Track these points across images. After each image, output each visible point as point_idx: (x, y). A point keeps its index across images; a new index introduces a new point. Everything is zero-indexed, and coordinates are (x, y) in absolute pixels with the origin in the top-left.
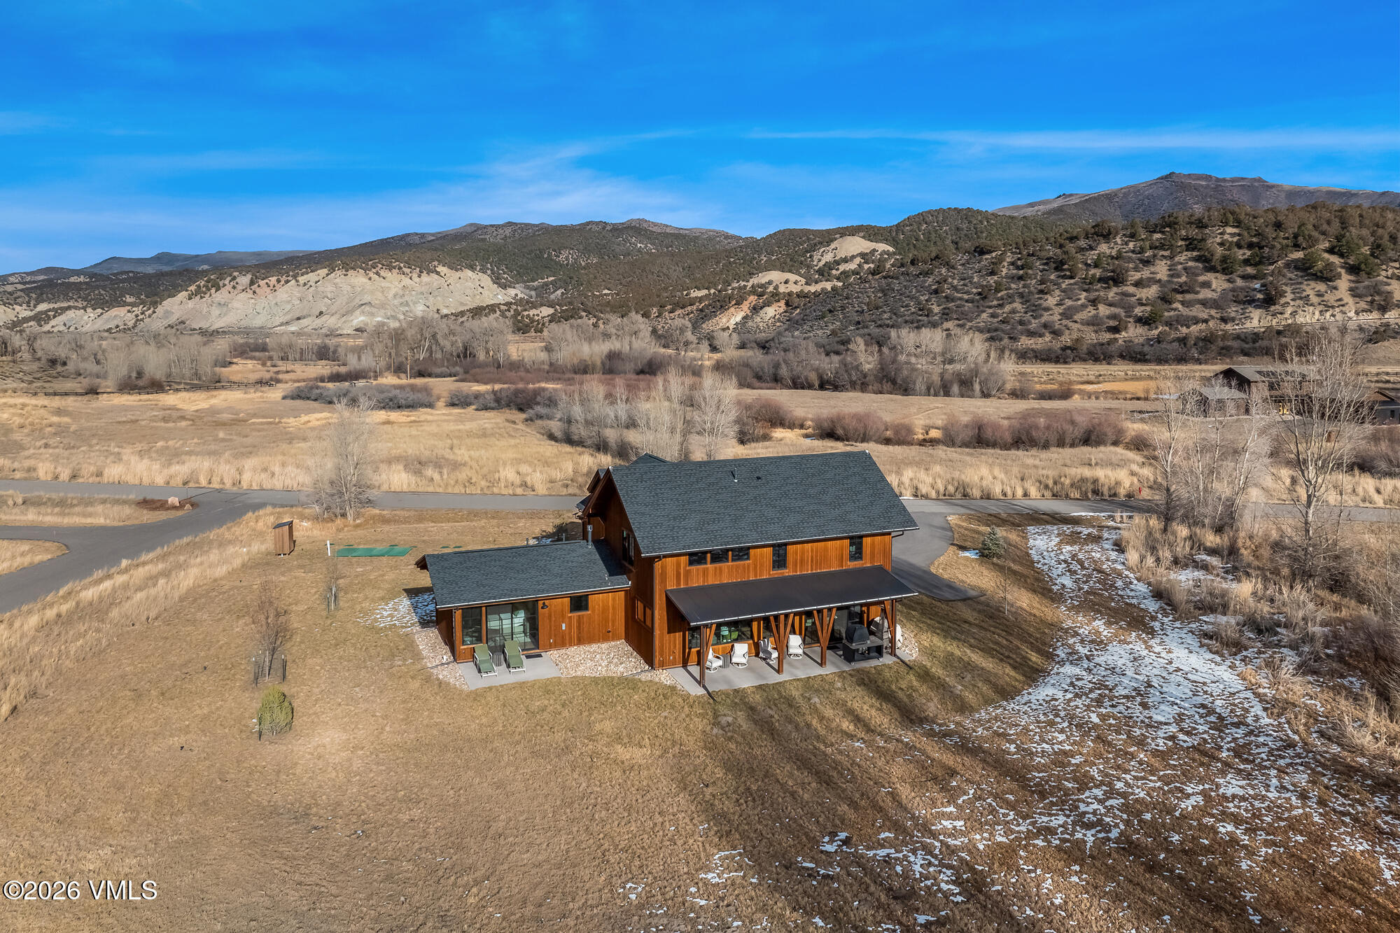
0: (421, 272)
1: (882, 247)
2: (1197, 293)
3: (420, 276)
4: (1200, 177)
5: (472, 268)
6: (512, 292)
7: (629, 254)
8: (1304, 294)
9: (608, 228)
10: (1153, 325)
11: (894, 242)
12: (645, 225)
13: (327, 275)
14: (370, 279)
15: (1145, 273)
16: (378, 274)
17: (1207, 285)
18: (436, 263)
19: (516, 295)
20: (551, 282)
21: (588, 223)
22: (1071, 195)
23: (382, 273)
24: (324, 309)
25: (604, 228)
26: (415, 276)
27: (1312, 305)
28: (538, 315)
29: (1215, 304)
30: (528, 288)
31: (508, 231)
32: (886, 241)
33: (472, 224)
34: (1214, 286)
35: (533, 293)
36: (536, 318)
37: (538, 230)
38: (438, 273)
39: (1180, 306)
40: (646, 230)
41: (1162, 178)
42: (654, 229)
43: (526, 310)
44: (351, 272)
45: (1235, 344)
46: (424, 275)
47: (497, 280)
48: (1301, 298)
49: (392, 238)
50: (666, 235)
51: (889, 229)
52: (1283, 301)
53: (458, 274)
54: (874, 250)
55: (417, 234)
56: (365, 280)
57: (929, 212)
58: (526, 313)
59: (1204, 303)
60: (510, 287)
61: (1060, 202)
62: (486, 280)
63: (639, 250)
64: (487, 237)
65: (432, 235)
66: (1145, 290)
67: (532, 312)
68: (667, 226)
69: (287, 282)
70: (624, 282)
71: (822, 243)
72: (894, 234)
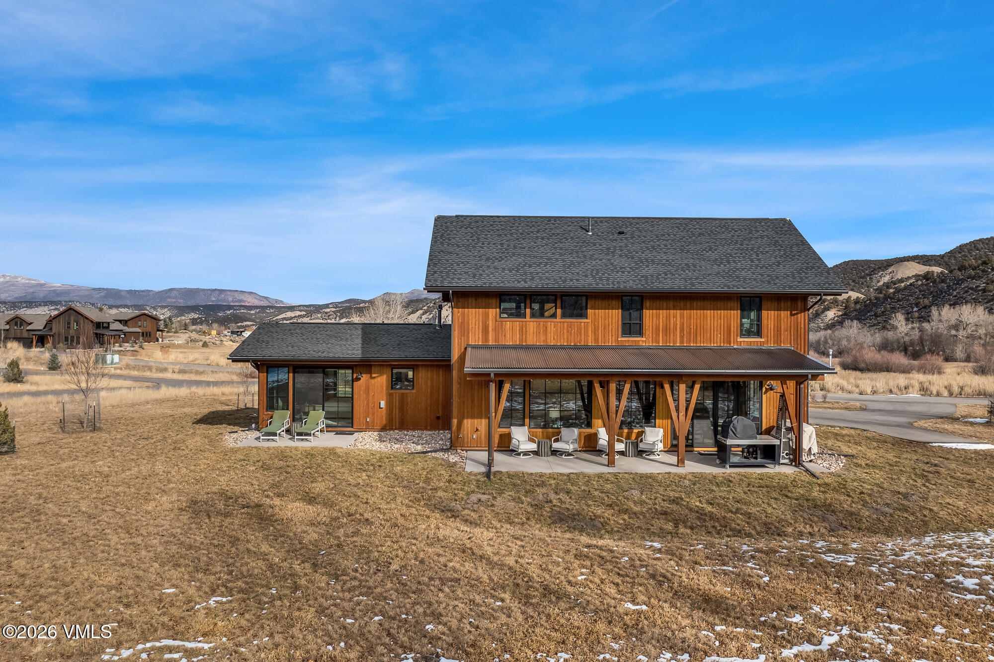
1: (937, 270)
11: (947, 265)
32: (939, 265)
51: (942, 257)
54: (929, 272)
57: (980, 240)
71: (880, 268)
72: (946, 259)
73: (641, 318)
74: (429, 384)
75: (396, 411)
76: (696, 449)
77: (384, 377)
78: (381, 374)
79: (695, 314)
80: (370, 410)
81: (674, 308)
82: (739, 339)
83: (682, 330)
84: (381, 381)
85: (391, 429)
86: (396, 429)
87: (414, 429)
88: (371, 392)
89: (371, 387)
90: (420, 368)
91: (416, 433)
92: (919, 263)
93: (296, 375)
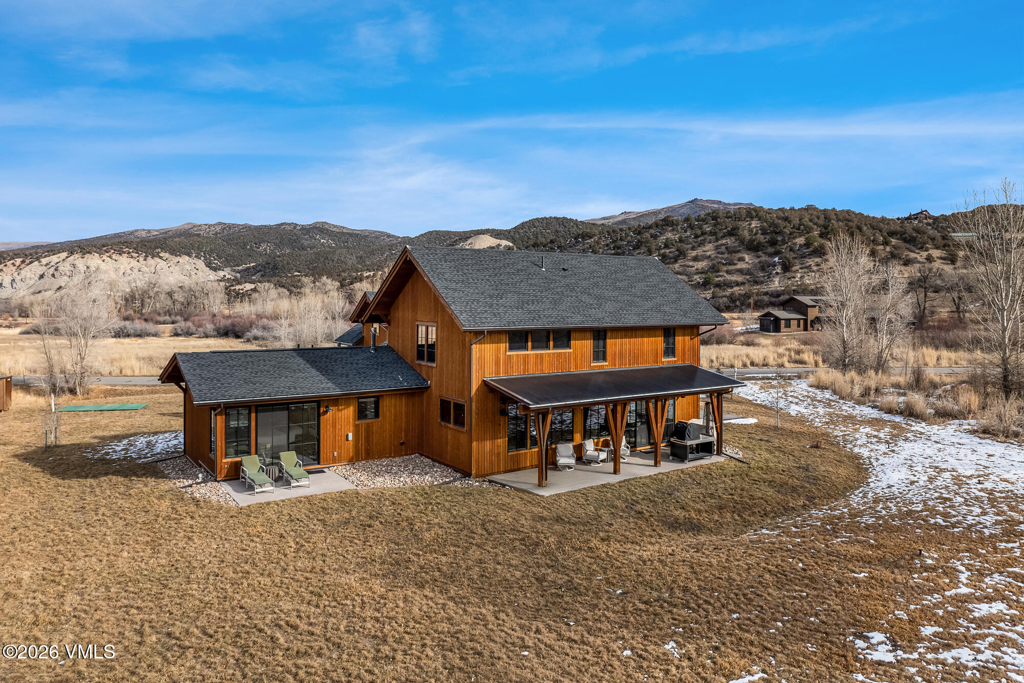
0: (146, 256)
1: (505, 243)
2: (735, 264)
3: (145, 260)
4: (714, 202)
5: (189, 255)
6: (221, 273)
7: (314, 247)
8: (808, 264)
9: (298, 228)
10: (708, 287)
11: (513, 240)
12: (327, 226)
13: (67, 257)
14: (103, 261)
15: (699, 252)
16: (110, 257)
17: (741, 259)
18: (160, 250)
19: (225, 276)
20: (253, 267)
21: (282, 224)
22: (630, 212)
23: (114, 256)
24: (63, 285)
25: (295, 228)
26: (141, 259)
27: (813, 271)
28: (242, 289)
29: (748, 272)
30: (234, 271)
31: (218, 229)
32: (507, 239)
33: (189, 224)
34: (747, 260)
35: (238, 275)
36: (241, 292)
37: (243, 229)
38: (161, 258)
39: (725, 274)
40: (327, 230)
41: (689, 202)
42: (334, 229)
43: (233, 286)
44: (87, 256)
45: (766, 298)
46: (149, 258)
47: (209, 265)
48: (806, 268)
49: (124, 233)
50: (343, 234)
51: (509, 231)
52: (794, 268)
53: (178, 259)
54: (499, 245)
55: (144, 230)
56: (100, 262)
57: (537, 219)
58: (233, 288)
59: (740, 271)
60: (219, 270)
61: (623, 217)
62: (200, 264)
63: (322, 244)
64: (202, 232)
65: (157, 231)
66: (700, 263)
67: (237, 287)
68: (344, 228)
69: (31, 263)
70: (311, 267)
71: (461, 239)
72: (512, 234)
73: (605, 347)
74: (393, 412)
75: (362, 441)
76: (638, 449)
77: (352, 408)
78: (348, 406)
79: (638, 340)
80: (337, 444)
81: (625, 337)
82: (663, 360)
83: (630, 356)
84: (348, 413)
85: (358, 460)
86: (362, 460)
87: (380, 458)
88: (337, 425)
89: (337, 420)
90: (385, 397)
91: (385, 462)
92: (491, 236)
93: (260, 415)
